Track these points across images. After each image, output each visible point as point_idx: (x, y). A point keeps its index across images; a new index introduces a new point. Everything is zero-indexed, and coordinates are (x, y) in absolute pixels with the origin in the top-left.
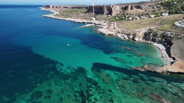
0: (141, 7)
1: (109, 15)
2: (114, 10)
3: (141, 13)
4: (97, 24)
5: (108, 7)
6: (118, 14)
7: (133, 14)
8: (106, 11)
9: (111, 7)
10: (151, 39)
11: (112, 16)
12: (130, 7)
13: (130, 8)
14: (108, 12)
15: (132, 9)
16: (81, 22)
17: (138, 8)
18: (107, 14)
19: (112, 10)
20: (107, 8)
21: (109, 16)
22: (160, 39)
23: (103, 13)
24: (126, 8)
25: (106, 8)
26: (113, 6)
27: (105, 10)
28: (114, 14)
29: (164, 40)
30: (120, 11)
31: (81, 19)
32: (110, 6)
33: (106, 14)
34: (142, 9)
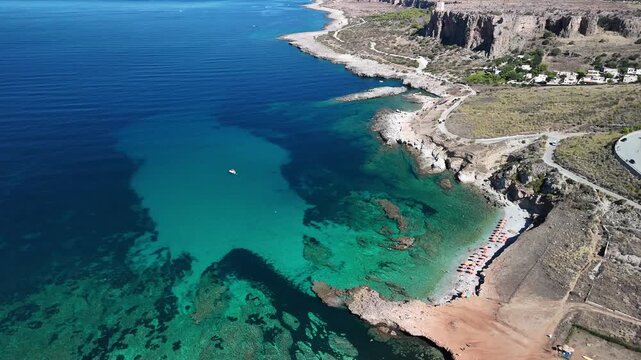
0: (624, 26)
1: (482, 54)
2: (500, 34)
3: (609, 54)
4: (416, 86)
5: (485, 23)
6: (516, 51)
7: (577, 55)
8: (474, 37)
9: (495, 21)
10: (506, 186)
11: (491, 57)
12: (576, 22)
13: (576, 28)
14: (480, 40)
15: (583, 29)
16: (371, 75)
17: (610, 29)
18: (476, 50)
19: (495, 35)
20: (479, 24)
21: (476, 58)
22: (530, 191)
23: (463, 44)
24: (559, 27)
25: (475, 25)
26: (500, 22)
27: (472, 33)
28: (498, 50)
29: (541, 200)
30: (531, 36)
31: (380, 62)
32: (490, 20)
33: (475, 46)
34: (625, 34)
